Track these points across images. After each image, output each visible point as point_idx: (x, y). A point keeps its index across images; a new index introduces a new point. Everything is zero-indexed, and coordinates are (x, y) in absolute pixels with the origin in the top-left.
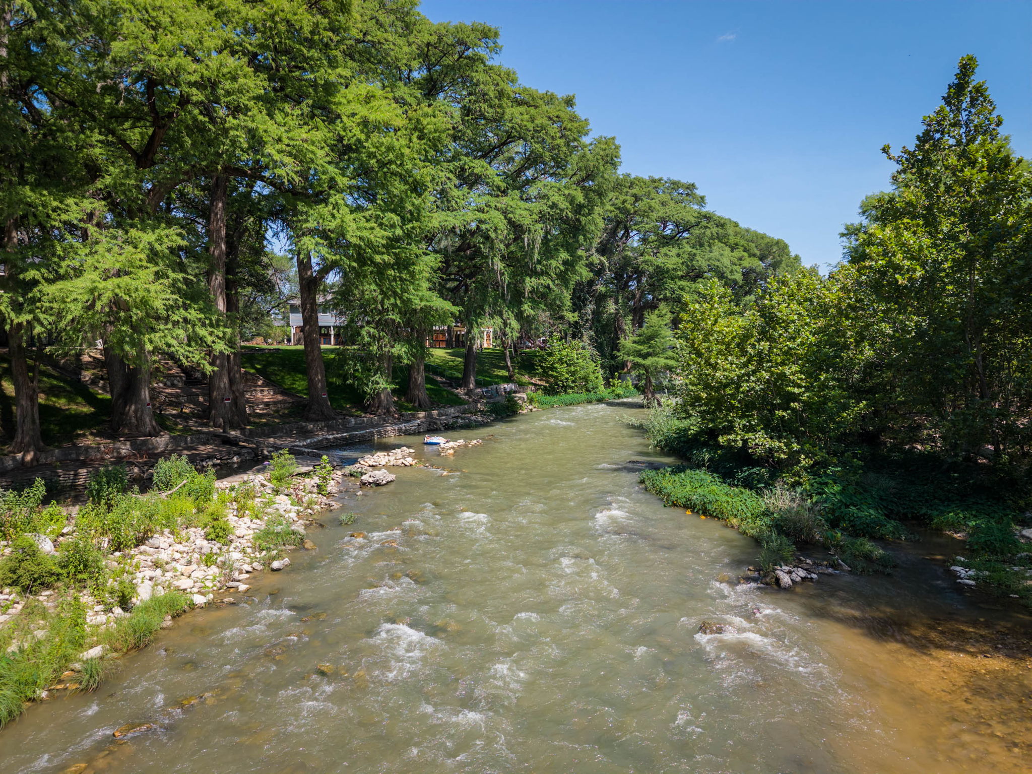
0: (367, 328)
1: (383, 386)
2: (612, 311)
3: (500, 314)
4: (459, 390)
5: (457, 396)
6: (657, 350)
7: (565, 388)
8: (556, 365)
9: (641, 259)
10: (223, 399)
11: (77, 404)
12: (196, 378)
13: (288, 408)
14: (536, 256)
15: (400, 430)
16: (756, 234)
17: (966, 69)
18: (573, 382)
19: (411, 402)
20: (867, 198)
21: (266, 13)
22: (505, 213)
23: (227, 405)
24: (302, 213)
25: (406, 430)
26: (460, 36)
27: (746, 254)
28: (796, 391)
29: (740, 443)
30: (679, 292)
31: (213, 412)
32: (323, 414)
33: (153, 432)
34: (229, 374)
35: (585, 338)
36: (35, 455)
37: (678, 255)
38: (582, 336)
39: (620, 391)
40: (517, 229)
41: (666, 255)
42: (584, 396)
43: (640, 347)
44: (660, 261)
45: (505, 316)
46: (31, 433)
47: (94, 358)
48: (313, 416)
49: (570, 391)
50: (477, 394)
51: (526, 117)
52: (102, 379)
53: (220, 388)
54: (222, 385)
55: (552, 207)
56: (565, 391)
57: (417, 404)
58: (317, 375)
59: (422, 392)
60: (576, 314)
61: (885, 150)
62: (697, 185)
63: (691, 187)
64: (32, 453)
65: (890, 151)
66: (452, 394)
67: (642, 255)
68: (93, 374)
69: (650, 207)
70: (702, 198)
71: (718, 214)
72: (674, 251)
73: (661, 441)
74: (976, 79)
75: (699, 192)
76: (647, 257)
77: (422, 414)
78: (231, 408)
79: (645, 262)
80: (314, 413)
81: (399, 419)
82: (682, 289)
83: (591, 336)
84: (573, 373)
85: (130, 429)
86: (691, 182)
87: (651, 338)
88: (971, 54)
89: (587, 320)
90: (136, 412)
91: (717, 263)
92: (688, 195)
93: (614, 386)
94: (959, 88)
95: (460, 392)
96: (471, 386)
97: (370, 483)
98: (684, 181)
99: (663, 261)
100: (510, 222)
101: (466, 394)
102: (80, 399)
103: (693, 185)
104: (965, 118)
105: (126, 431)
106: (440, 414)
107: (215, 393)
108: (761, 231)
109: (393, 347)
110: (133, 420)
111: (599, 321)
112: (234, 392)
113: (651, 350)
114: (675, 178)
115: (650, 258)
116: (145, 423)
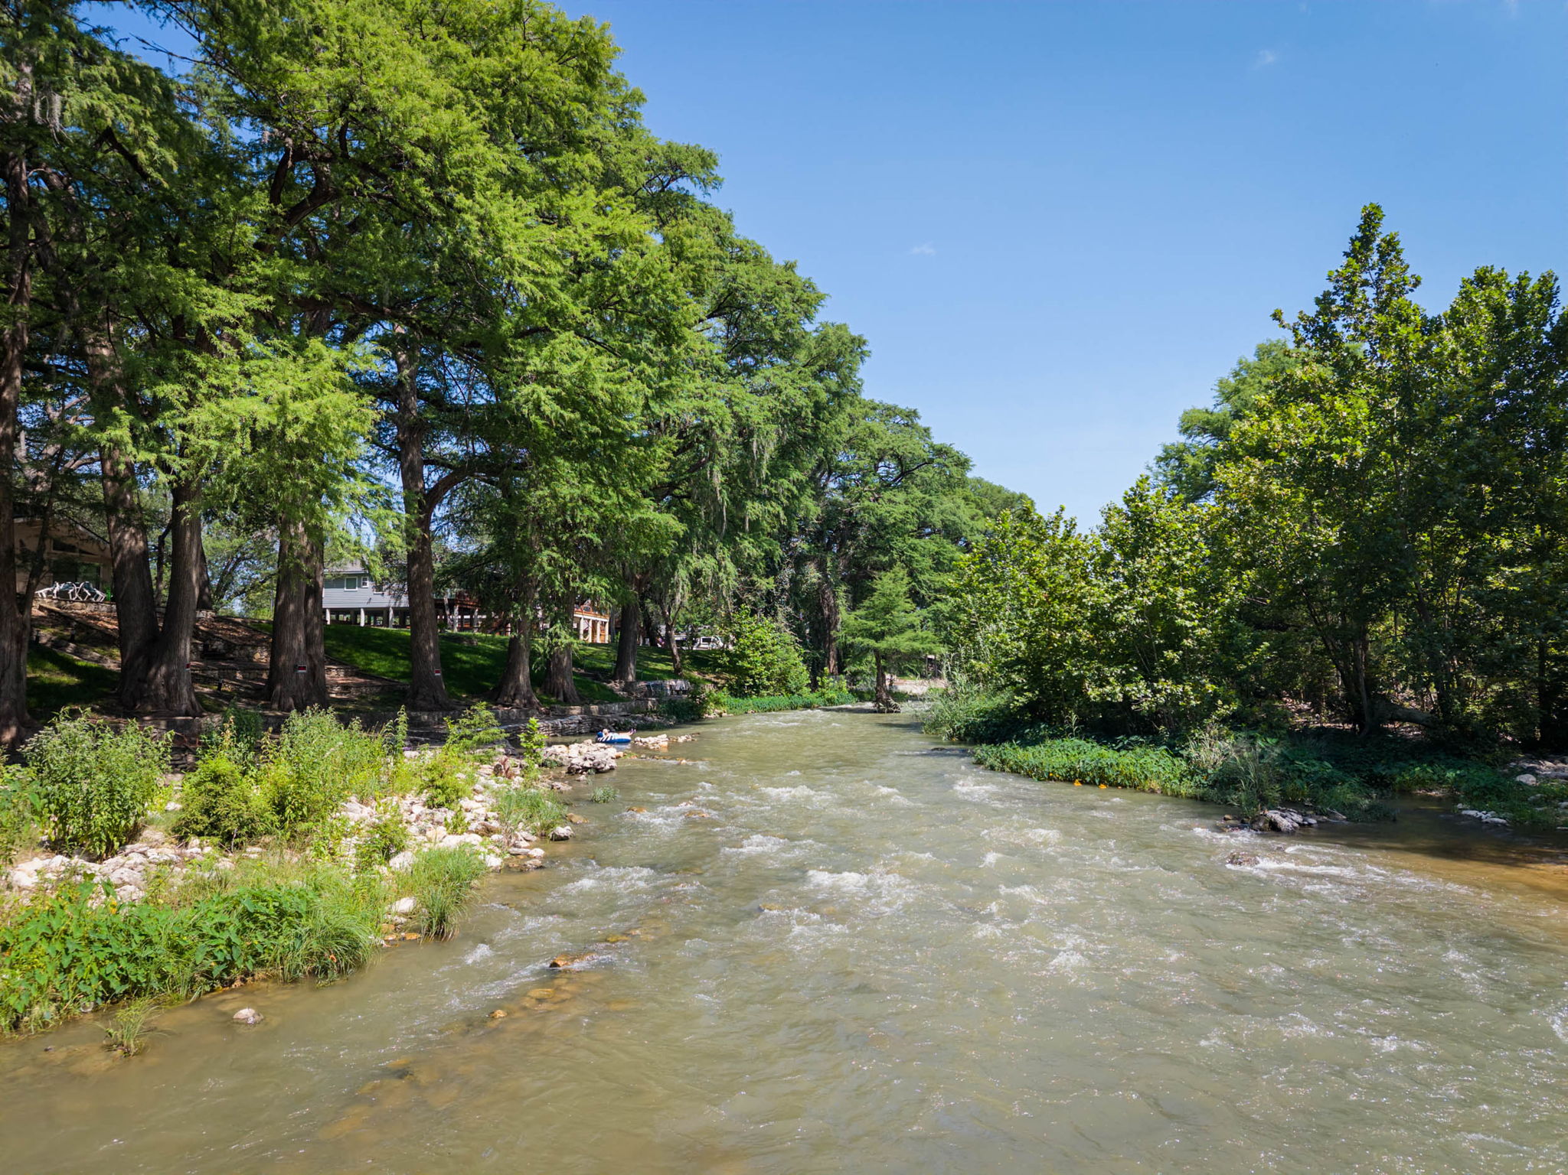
0: (546, 552)
1: (566, 641)
2: (815, 580)
3: (712, 551)
4: (612, 684)
5: (611, 690)
6: (894, 628)
7: (756, 688)
8: (747, 652)
9: (856, 506)
10: (296, 668)
11: (45, 671)
12: (214, 650)
13: (377, 694)
14: (764, 471)
15: (555, 728)
16: (991, 487)
17: (1370, 220)
18: (768, 679)
19: (553, 695)
20: (1186, 413)
21: (509, 64)
22: (730, 403)
23: (301, 677)
24: (517, 354)
25: (564, 729)
26: (675, 157)
27: (981, 513)
28: (1188, 624)
29: (1120, 698)
30: (910, 553)
31: (279, 687)
32: (437, 702)
33: (191, 711)
34: (306, 627)
35: (780, 616)
36: (18, 731)
37: (906, 502)
38: (776, 613)
39: (832, 694)
40: (745, 431)
41: (890, 501)
42: (783, 699)
43: (871, 624)
44: (882, 509)
45: (719, 555)
46: (13, 696)
47: (50, 611)
48: (423, 704)
49: (764, 692)
50: (640, 691)
51: (753, 276)
52: (72, 640)
53: (291, 649)
54: (296, 646)
55: (785, 403)
56: (757, 692)
57: (561, 698)
58: (427, 641)
59: (567, 683)
60: (771, 580)
61: (1276, 316)
62: (920, 412)
63: (912, 414)
64: (14, 730)
65: (1283, 317)
66: (605, 688)
67: (857, 500)
68: (54, 634)
69: (872, 433)
70: (926, 430)
71: (956, 448)
72: (901, 497)
73: (959, 729)
74: (1384, 231)
75: (921, 423)
76: (867, 503)
77: (576, 710)
78: (306, 683)
79: (864, 509)
80: (424, 699)
81: (547, 714)
82: (914, 549)
83: (789, 614)
84: (769, 665)
85: (156, 706)
86: (912, 407)
87: (887, 610)
88: (1375, 202)
89: (783, 590)
90: (168, 677)
91: (952, 518)
92: (907, 425)
93: (822, 687)
94: (1363, 242)
95: (615, 686)
96: (630, 678)
97: (586, 769)
98: (902, 406)
99: (888, 509)
100: (735, 415)
101: (623, 690)
102: (49, 666)
103: (915, 412)
104: (1375, 277)
105: (149, 708)
106: (600, 711)
107: (283, 658)
108: (996, 483)
109: (585, 581)
110: (162, 691)
111: (797, 594)
112: (311, 658)
113: (885, 628)
114: (889, 402)
115: (872, 504)
116: (181, 696)
